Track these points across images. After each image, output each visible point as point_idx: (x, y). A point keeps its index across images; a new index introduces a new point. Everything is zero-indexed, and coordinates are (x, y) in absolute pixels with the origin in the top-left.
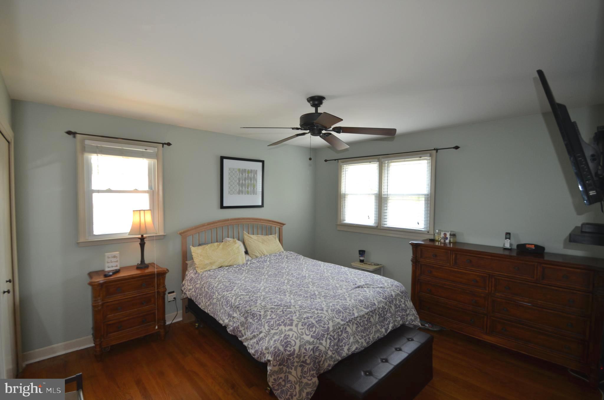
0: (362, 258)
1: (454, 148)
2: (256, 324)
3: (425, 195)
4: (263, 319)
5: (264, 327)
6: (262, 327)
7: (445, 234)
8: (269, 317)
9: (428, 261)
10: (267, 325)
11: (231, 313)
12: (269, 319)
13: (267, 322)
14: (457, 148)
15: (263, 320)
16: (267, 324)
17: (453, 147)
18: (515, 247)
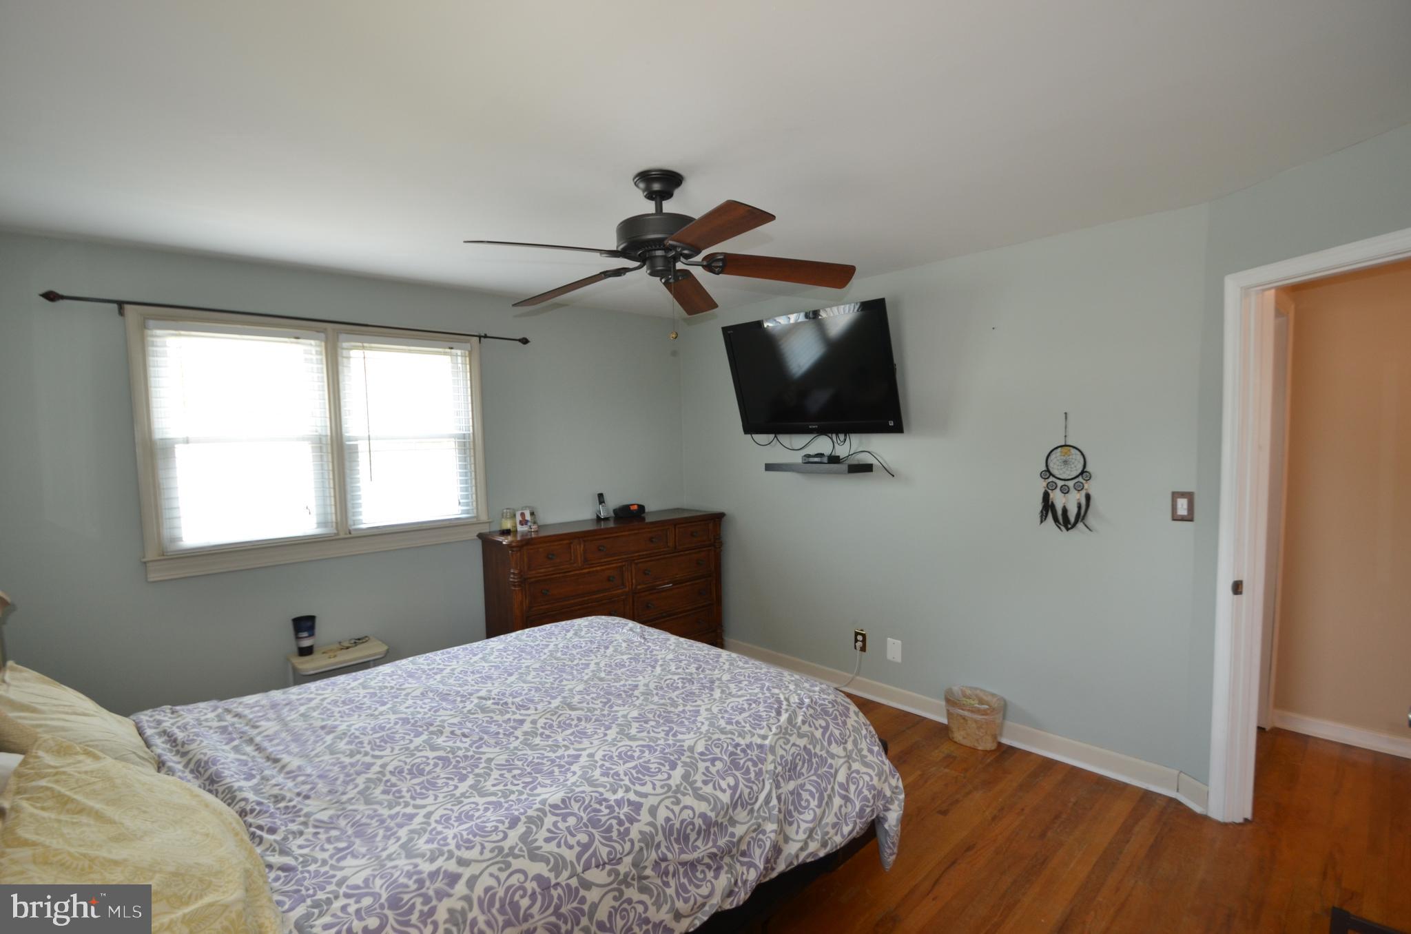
0: (306, 643)
1: (520, 340)
2: (810, 774)
3: (455, 436)
4: (814, 748)
5: (833, 756)
6: (830, 761)
7: (523, 515)
8: (818, 734)
9: (543, 570)
10: (836, 745)
11: (722, 842)
12: (823, 734)
13: (830, 743)
14: (525, 341)
15: (818, 750)
16: (834, 745)
17: (518, 338)
18: (612, 514)
